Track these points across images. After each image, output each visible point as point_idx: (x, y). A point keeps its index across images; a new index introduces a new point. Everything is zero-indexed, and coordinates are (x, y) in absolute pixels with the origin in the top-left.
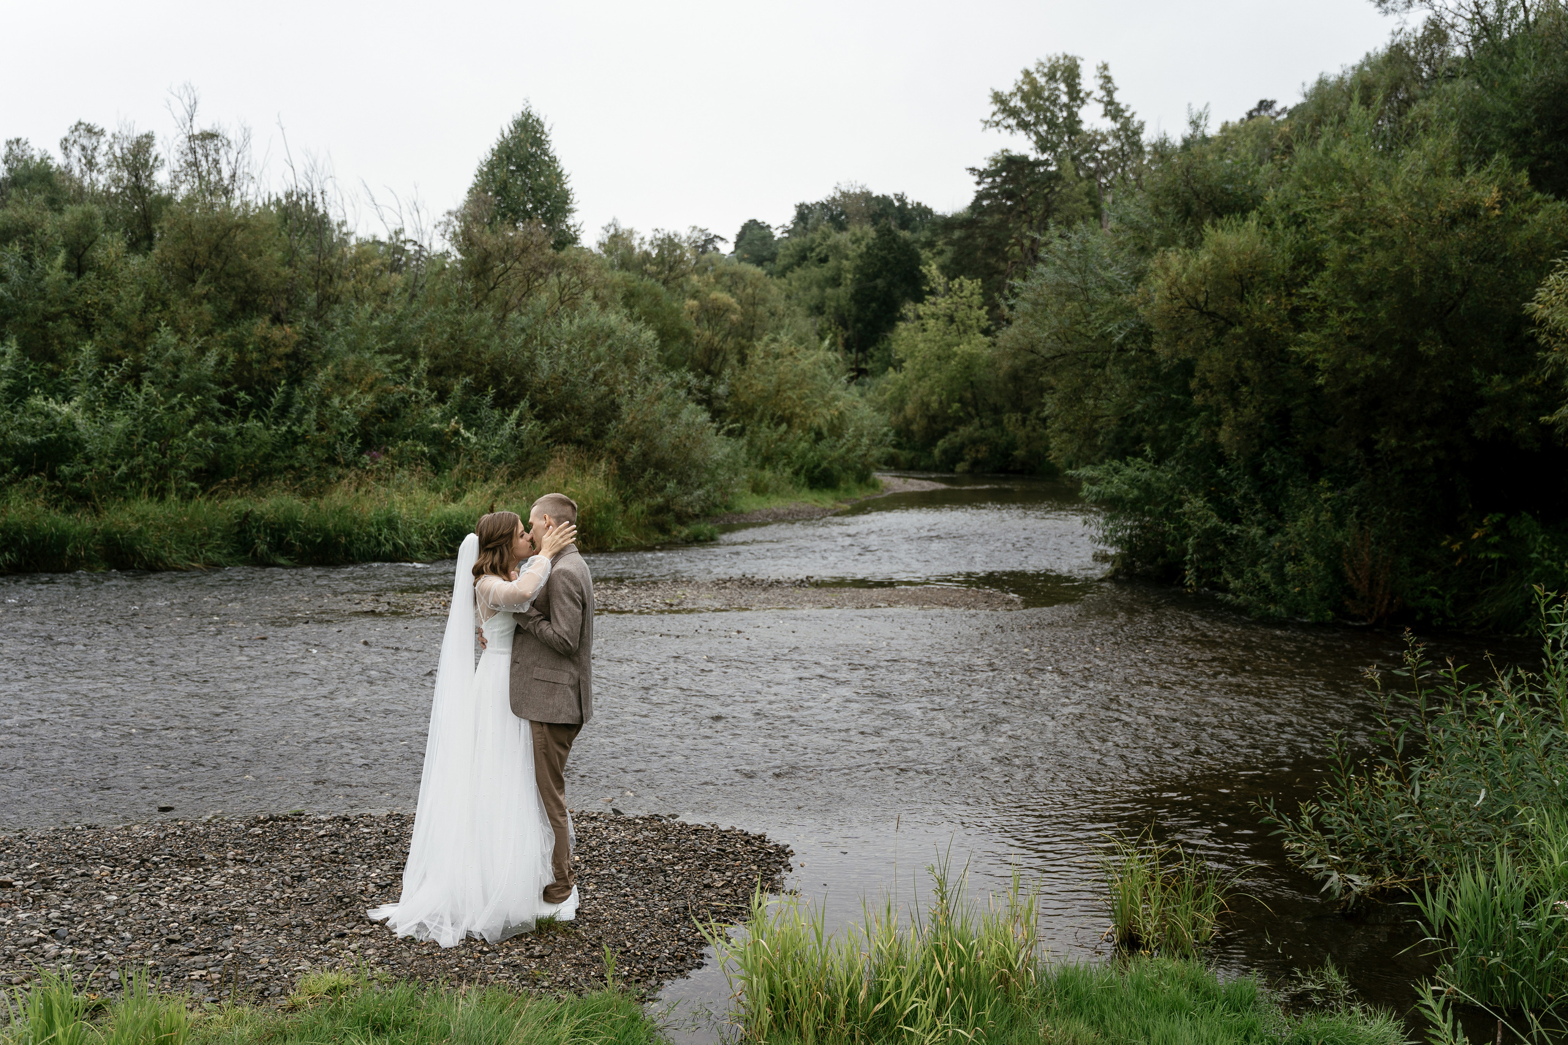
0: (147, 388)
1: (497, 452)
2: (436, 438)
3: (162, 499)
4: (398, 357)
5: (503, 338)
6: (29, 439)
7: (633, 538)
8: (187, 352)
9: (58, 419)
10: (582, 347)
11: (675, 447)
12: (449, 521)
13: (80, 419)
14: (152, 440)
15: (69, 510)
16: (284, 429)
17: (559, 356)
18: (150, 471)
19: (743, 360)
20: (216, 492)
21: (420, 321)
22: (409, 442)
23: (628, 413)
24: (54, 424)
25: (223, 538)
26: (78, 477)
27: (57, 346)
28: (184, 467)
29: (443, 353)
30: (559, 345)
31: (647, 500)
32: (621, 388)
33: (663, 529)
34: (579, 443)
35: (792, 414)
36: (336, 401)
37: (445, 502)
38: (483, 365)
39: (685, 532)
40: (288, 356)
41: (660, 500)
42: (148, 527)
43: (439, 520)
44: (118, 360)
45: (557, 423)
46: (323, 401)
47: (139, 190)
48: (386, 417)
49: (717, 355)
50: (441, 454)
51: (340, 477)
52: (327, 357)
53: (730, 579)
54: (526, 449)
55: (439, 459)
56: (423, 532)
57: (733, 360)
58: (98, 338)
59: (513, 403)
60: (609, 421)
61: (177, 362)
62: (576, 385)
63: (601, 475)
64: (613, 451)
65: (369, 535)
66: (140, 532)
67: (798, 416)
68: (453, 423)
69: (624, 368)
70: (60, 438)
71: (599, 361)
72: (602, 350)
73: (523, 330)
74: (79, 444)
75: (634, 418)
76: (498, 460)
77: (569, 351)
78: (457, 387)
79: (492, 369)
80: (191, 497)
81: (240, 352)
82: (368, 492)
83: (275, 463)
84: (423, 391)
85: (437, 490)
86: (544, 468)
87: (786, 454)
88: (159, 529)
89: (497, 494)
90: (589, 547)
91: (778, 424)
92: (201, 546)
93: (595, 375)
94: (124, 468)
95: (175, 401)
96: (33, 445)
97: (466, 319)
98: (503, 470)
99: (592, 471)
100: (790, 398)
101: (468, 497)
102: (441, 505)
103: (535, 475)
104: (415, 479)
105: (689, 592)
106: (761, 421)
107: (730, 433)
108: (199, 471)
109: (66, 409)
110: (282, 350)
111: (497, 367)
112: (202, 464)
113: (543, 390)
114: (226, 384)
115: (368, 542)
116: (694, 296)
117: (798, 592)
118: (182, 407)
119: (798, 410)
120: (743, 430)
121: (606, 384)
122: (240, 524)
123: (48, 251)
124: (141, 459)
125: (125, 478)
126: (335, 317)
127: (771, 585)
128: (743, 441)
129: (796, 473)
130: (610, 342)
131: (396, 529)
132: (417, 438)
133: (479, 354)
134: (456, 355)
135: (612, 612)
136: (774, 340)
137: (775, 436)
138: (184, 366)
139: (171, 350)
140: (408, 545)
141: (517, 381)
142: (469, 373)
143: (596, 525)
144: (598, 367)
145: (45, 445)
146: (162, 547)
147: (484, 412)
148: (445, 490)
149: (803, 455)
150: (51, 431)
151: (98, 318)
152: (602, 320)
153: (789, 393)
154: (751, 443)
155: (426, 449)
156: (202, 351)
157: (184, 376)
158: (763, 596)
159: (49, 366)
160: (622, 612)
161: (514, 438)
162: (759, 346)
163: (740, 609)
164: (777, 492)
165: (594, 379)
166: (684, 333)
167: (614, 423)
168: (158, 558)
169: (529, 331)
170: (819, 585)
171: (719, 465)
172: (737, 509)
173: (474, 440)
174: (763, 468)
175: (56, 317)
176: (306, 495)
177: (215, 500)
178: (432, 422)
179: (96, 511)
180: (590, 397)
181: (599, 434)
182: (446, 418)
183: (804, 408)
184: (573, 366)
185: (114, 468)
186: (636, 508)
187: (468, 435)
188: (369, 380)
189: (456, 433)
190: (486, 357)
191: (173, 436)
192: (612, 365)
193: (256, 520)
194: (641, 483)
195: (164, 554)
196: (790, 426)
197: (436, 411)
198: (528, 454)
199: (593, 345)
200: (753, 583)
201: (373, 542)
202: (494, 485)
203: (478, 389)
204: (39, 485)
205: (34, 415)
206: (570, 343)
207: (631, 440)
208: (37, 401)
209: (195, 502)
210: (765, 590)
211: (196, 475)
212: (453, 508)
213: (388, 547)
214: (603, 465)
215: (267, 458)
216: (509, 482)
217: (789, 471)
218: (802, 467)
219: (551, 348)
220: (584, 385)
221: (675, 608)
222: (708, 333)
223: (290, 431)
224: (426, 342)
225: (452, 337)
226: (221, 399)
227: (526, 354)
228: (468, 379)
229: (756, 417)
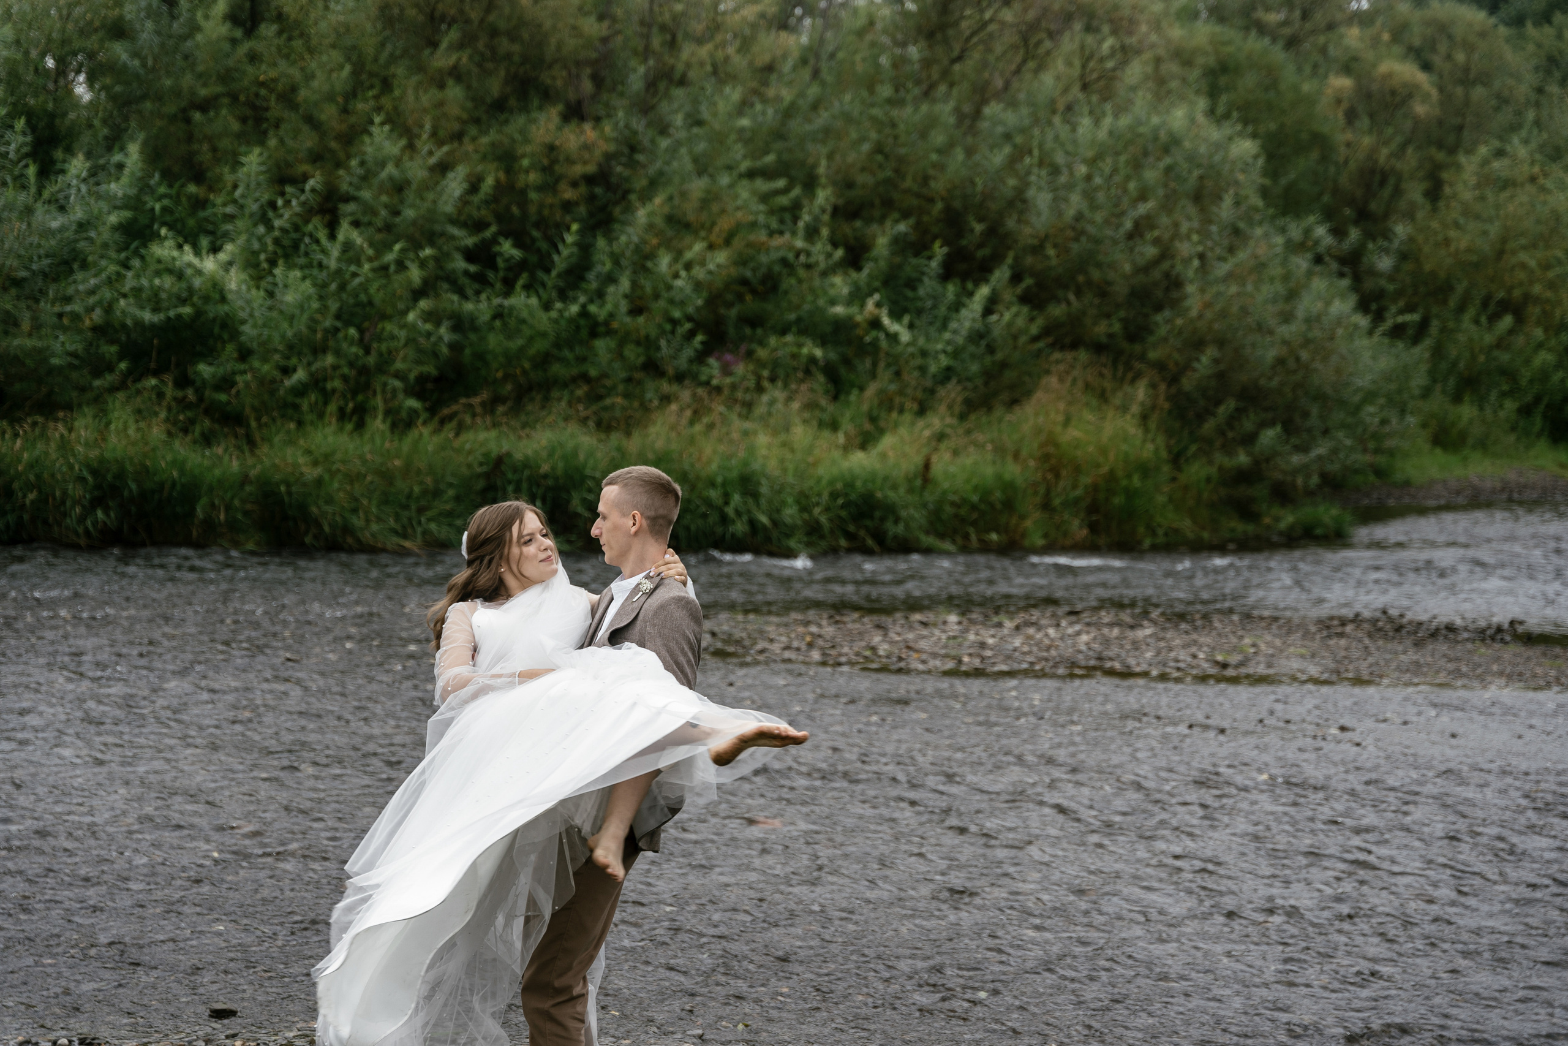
0: (345, 231)
1: (944, 361)
2: (839, 332)
3: (360, 426)
4: (781, 183)
5: (970, 152)
6: (147, 316)
7: (1186, 525)
8: (417, 170)
9: (197, 282)
10: (1115, 171)
11: (1280, 361)
12: (850, 485)
13: (235, 281)
14: (348, 323)
15: (207, 440)
16: (574, 309)
17: (1070, 187)
18: (345, 379)
19: (1434, 193)
20: (451, 418)
21: (823, 118)
22: (789, 338)
23: (1194, 298)
24: (190, 290)
25: (458, 499)
26: (225, 383)
27: (204, 154)
28: (397, 375)
29: (862, 179)
30: (1070, 167)
31: (1220, 458)
32: (1184, 248)
33: (1246, 511)
34: (1098, 348)
35: (1527, 297)
36: (664, 262)
37: (846, 449)
38: (931, 200)
39: (1288, 519)
40: (590, 180)
41: (1243, 458)
42: (333, 474)
43: (831, 482)
44: (299, 181)
45: (1057, 311)
46: (643, 259)
48: (754, 292)
49: (1383, 183)
50: (847, 361)
51: (666, 399)
52: (654, 184)
53: (1357, 619)
54: (999, 356)
55: (843, 371)
56: (804, 503)
57: (1415, 192)
58: (272, 142)
59: (982, 271)
60: (1159, 308)
61: (399, 187)
62: (1097, 241)
63: (1135, 409)
64: (1160, 366)
65: (708, 502)
66: (319, 482)
67: (1537, 300)
68: (870, 305)
69: (1192, 210)
70: (199, 313)
71: (1143, 197)
72: (1151, 175)
73: (1008, 137)
74: (229, 326)
75: (1208, 305)
76: (948, 374)
77: (1089, 178)
78: (882, 243)
79: (948, 209)
80: (409, 424)
81: (509, 171)
82: (711, 426)
83: (557, 369)
84: (819, 250)
85: (834, 426)
86: (1028, 394)
87: (1509, 374)
88: (353, 478)
89: (941, 437)
90: (1102, 541)
91: (1494, 318)
92: (421, 510)
93: (1137, 224)
94: (300, 375)
95: (390, 257)
96: (153, 326)
97: (907, 115)
98: (952, 392)
99: (1117, 399)
100: (1523, 266)
101: (887, 442)
102: (836, 454)
103: (1014, 402)
104: (796, 405)
105: (1266, 641)
106: (1461, 309)
107: (1397, 332)
108: (422, 379)
109: (209, 264)
110: (578, 170)
111: (957, 204)
112: (430, 369)
113: (1037, 249)
114: (478, 226)
115: (704, 516)
116: (1347, 69)
117: (1484, 652)
118: (401, 265)
119: (1537, 289)
120: (1423, 327)
121: (1156, 241)
122: (487, 475)
124: (329, 359)
125: (300, 391)
126: (674, 110)
127: (1434, 634)
128: (1421, 352)
129: (1526, 411)
130: (1168, 160)
131: (756, 496)
132: (802, 332)
133: (926, 180)
134: (888, 181)
135: (1111, 673)
136: (1500, 153)
137: (1489, 339)
138: (410, 195)
139: (390, 169)
140: (775, 523)
141: (993, 231)
142: (905, 215)
143: (1118, 500)
144: (1143, 209)
145: (172, 327)
146: (355, 511)
147: (928, 286)
148: (847, 426)
149: (1544, 375)
150: (183, 302)
151: (276, 109)
152: (1155, 120)
153: (1523, 256)
154: (1438, 352)
155: (818, 353)
156: (443, 168)
157: (409, 213)
158: (1411, 656)
159: (192, 188)
160: (1127, 674)
161: (978, 336)
162: (1469, 165)
163: (1358, 681)
164: (1483, 445)
165: (1137, 232)
166: (1320, 141)
167: (1167, 313)
168: (347, 529)
169: (1019, 140)
170: (1530, 639)
171: (1370, 396)
172: (1398, 477)
173: (905, 336)
174: (1457, 399)
175: (204, 106)
176: (604, 427)
177: (448, 431)
178: (833, 302)
179: (252, 443)
180: (1124, 264)
181: (1137, 332)
182: (858, 296)
183: (1552, 285)
184: (1094, 207)
185: (287, 371)
186: (1197, 471)
187: (894, 327)
188: (725, 224)
189: (875, 324)
190: (938, 186)
191: (384, 317)
192: (1168, 204)
193: (515, 470)
194: (1209, 426)
195: (357, 522)
196: (1520, 318)
197: (840, 284)
198: (1004, 365)
199: (1137, 165)
200: (1399, 629)
201: (713, 518)
202: (936, 421)
203: (918, 246)
204: (160, 395)
205: (158, 273)
206: (1092, 162)
207: (1198, 344)
208: (164, 250)
209: (414, 434)
210: (1418, 644)
211: (420, 388)
212: (860, 461)
213: (740, 527)
214: (1141, 392)
215: (544, 360)
216: (962, 417)
217: (1510, 405)
218: (1538, 399)
219: (1055, 171)
220: (1115, 242)
221: (1230, 672)
222: (1367, 141)
223: (584, 313)
224: (830, 157)
225: (879, 149)
226: (470, 255)
227: (1012, 182)
228: (902, 227)
229: (1453, 302)
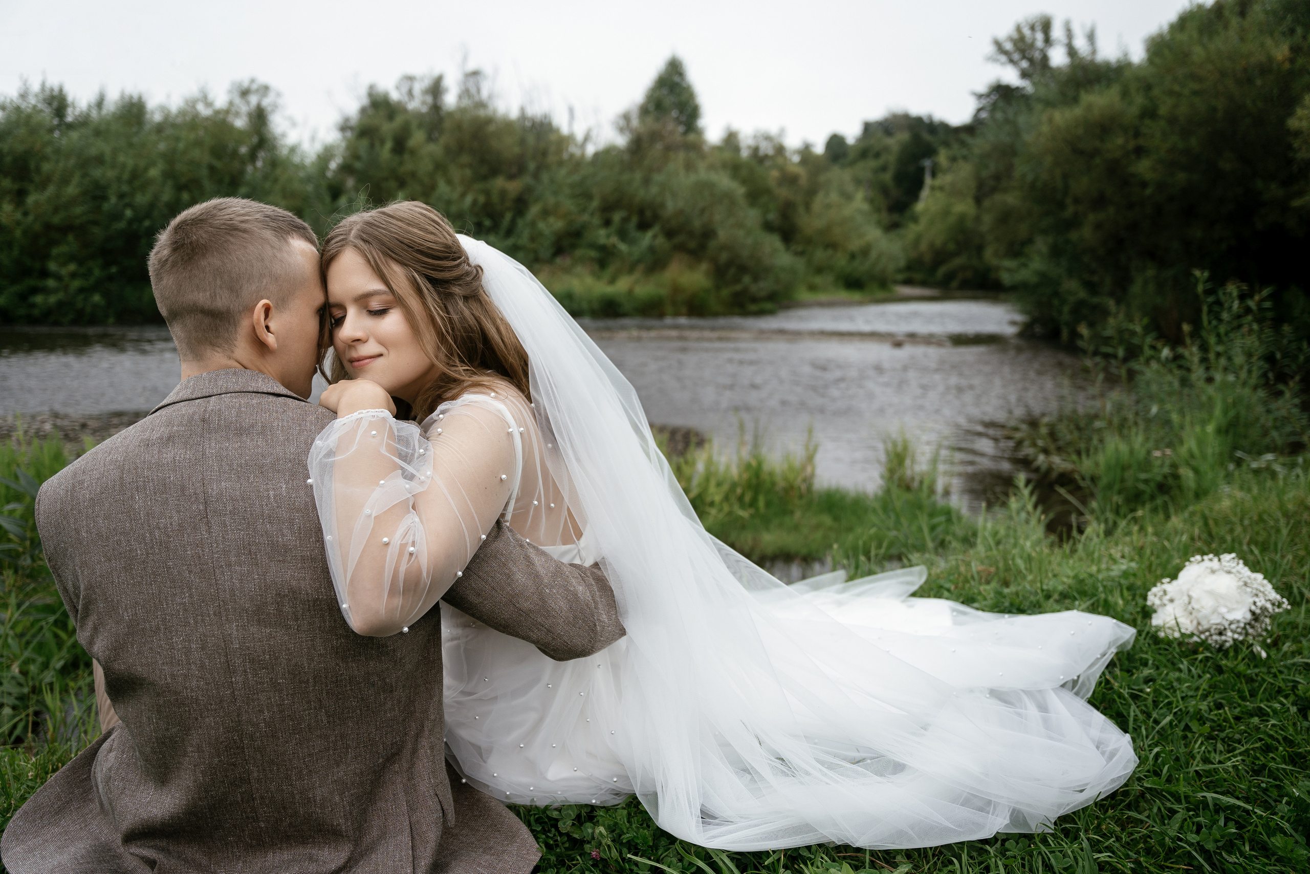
1: (638, 256)
2: (603, 249)
5: (647, 189)
7: (721, 308)
12: (606, 296)
17: (679, 199)
19: (808, 208)
21: (597, 179)
22: (585, 250)
23: (723, 235)
29: (609, 197)
30: (680, 193)
31: (731, 288)
32: (716, 218)
33: (741, 304)
34: (690, 252)
36: (541, 225)
37: (605, 285)
38: (633, 204)
39: (756, 307)
40: (515, 199)
41: (739, 288)
45: (677, 240)
46: (534, 224)
47: (436, 108)
48: (573, 235)
49: (792, 206)
50: (605, 258)
52: (538, 200)
54: (657, 255)
55: (604, 261)
57: (801, 208)
59: (650, 227)
60: (709, 239)
62: (689, 216)
63: (703, 271)
64: (711, 257)
68: (613, 239)
72: (706, 194)
73: (659, 184)
75: (725, 238)
76: (639, 261)
78: (616, 219)
79: (638, 207)
81: (488, 197)
84: (595, 221)
85: (601, 278)
86: (667, 266)
87: (831, 267)
89: (637, 281)
93: (701, 210)
97: (626, 177)
99: (697, 268)
101: (619, 283)
102: (602, 287)
104: (586, 272)
107: (796, 254)
110: (512, 196)
111: (642, 205)
113: (669, 220)
116: (777, 168)
120: (804, 252)
121: (707, 216)
123: (383, 142)
126: (545, 177)
128: (804, 258)
130: (711, 190)
132: (589, 248)
133: (632, 198)
134: (619, 199)
141: (653, 214)
142: (624, 209)
143: (698, 301)
147: (632, 232)
148: (606, 278)
152: (707, 178)
155: (595, 254)
156: (463, 195)
161: (649, 248)
165: (701, 213)
166: (769, 192)
167: (712, 240)
169: (663, 185)
172: (793, 296)
173: (626, 250)
174: (815, 275)
178: (600, 238)
180: (697, 224)
181: (702, 246)
182: (608, 236)
184: (687, 204)
186: (724, 292)
188: (562, 212)
190: (636, 200)
194: (727, 278)
197: (602, 232)
198: (659, 257)
199: (701, 191)
202: (637, 275)
203: (628, 219)
206: (686, 191)
207: (723, 250)
212: (609, 289)
214: (705, 266)
216: (645, 274)
219: (675, 195)
220: (694, 216)
222: (785, 191)
224: (598, 190)
225: (615, 189)
227: (660, 198)
228: (623, 213)
